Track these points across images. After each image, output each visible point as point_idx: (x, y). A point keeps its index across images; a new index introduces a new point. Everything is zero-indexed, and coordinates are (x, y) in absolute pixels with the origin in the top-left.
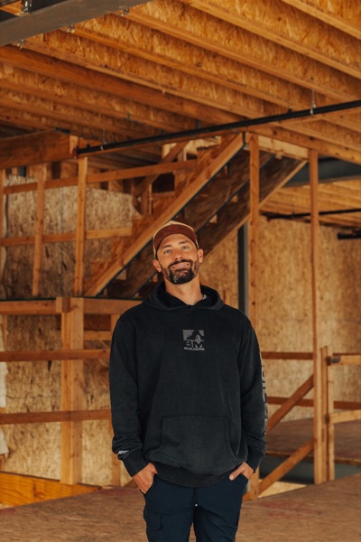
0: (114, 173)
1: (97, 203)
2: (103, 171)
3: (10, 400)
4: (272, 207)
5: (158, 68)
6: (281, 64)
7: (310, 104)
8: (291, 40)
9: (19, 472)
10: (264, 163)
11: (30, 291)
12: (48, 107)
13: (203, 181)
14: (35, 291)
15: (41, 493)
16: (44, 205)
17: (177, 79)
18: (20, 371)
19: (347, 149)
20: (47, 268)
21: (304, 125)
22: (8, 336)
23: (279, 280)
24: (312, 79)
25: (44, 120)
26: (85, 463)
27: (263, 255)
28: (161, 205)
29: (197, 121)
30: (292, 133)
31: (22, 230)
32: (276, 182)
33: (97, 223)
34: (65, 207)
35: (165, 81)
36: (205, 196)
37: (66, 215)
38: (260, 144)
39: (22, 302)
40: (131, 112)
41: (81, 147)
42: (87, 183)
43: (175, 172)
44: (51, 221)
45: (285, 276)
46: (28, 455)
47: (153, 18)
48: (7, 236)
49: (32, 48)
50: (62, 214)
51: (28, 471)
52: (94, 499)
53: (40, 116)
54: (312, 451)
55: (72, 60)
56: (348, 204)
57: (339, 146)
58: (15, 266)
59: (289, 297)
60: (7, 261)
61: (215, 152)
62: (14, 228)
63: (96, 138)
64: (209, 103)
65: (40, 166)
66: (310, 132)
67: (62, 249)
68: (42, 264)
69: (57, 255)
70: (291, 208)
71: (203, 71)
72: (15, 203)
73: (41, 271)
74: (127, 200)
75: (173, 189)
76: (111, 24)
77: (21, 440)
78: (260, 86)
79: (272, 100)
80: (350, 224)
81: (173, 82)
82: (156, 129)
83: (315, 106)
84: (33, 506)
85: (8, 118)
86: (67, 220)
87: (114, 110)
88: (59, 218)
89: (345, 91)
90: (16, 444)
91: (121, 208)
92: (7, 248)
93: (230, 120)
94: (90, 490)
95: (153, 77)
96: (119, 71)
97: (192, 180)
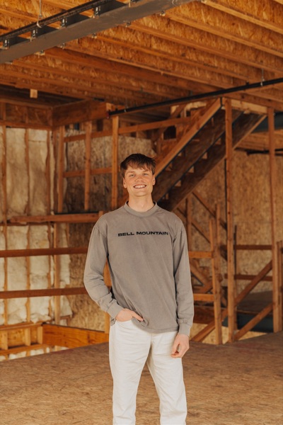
1: (128, 146)
2: (132, 124)
3: (72, 280)
4: (250, 146)
5: (158, 58)
6: (239, 53)
7: (261, 79)
8: (242, 38)
9: (80, 326)
10: (236, 118)
11: (84, 207)
12: (88, 85)
13: (194, 131)
14: (86, 207)
15: (93, 340)
16: (92, 149)
17: (171, 64)
18: (79, 261)
20: (95, 191)
21: (263, 91)
22: (70, 238)
24: (262, 62)
25: (86, 93)
27: (246, 179)
28: (167, 148)
29: (190, 92)
30: (255, 97)
31: (77, 166)
32: (246, 130)
34: (107, 150)
35: (162, 66)
36: (198, 140)
37: (107, 155)
38: (233, 105)
39: (78, 215)
40: (143, 86)
42: (119, 134)
43: (176, 126)
44: (97, 159)
45: (261, 193)
46: (86, 316)
47: (147, 27)
48: (67, 171)
49: (70, 48)
50: (104, 155)
51: (86, 326)
53: (84, 91)
55: (98, 55)
58: (73, 191)
59: (264, 207)
60: (68, 187)
61: (202, 111)
62: (72, 165)
63: (122, 104)
64: (194, 79)
65: (87, 123)
66: (266, 96)
67: (105, 178)
68: (91, 189)
69: (101, 182)
70: (262, 146)
71: (186, 59)
72: (73, 148)
73: (91, 194)
75: (175, 137)
76: (122, 30)
77: (81, 306)
78: (227, 67)
81: (168, 66)
82: (163, 97)
83: (264, 80)
84: (85, 348)
85: (61, 93)
86: (108, 158)
87: (132, 86)
88: (103, 157)
90: (78, 309)
91: (145, 150)
92: (68, 179)
93: (211, 90)
95: (154, 64)
96: (130, 61)
97: (188, 130)
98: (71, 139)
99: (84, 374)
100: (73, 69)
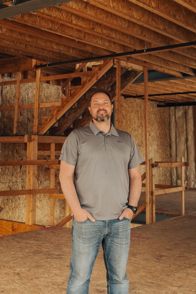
0: (53, 76)
1: (45, 90)
2: (48, 75)
4: (127, 92)
5: (74, 30)
6: (131, 29)
7: (144, 47)
8: (136, 19)
9: (5, 219)
10: (123, 73)
11: (12, 131)
12: (23, 46)
13: (94, 81)
14: (15, 132)
15: (16, 229)
16: (20, 91)
17: (83, 35)
18: (7, 170)
19: (161, 67)
20: (20, 120)
21: (142, 56)
22: (1, 153)
23: (130, 126)
24: (145, 36)
25: (20, 52)
26: (37, 214)
27: (122, 114)
28: (75, 92)
29: (92, 53)
30: (136, 60)
31: (9, 103)
32: (129, 81)
33: (45, 99)
34: (29, 92)
35: (77, 36)
36: (95, 87)
37: (30, 95)
38: (121, 64)
39: (9, 137)
40: (61, 49)
41: (38, 65)
42: (40, 81)
43: (81, 77)
44: (23, 98)
45: (132, 124)
46: (10, 210)
47: (72, 8)
48: (1, 105)
49: (16, 20)
50: (28, 95)
51: (10, 218)
52: (42, 232)
53: (19, 51)
54: (145, 209)
55: (34, 26)
56: (162, 92)
57: (158, 66)
58: (5, 120)
59: (134, 134)
61: (100, 68)
62: (5, 102)
63: (44, 61)
64: (98, 46)
65: (18, 73)
66: (144, 60)
67: (28, 112)
68: (18, 119)
69: (25, 114)
70: (135, 93)
71: (95, 32)
72: (6, 90)
73: (18, 122)
74: (59, 89)
75: (80, 85)
76: (53, 10)
77: (7, 203)
78: (121, 38)
79: (127, 45)
80: (163, 100)
81: (81, 36)
82: (73, 57)
83: (146, 48)
84: (12, 236)
85: (3, 51)
86: (30, 98)
87: (53, 48)
88: (27, 97)
89: (160, 41)
90: (4, 205)
91: (56, 92)
92: (1, 111)
93: (108, 54)
94: (39, 228)
95: (72, 34)
96: (55, 31)
97: (90, 80)
98: (6, 83)
99: (14, 257)
100: (14, 35)
